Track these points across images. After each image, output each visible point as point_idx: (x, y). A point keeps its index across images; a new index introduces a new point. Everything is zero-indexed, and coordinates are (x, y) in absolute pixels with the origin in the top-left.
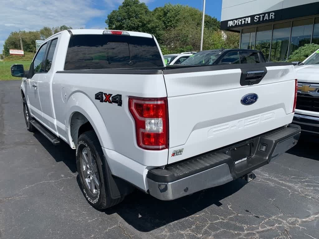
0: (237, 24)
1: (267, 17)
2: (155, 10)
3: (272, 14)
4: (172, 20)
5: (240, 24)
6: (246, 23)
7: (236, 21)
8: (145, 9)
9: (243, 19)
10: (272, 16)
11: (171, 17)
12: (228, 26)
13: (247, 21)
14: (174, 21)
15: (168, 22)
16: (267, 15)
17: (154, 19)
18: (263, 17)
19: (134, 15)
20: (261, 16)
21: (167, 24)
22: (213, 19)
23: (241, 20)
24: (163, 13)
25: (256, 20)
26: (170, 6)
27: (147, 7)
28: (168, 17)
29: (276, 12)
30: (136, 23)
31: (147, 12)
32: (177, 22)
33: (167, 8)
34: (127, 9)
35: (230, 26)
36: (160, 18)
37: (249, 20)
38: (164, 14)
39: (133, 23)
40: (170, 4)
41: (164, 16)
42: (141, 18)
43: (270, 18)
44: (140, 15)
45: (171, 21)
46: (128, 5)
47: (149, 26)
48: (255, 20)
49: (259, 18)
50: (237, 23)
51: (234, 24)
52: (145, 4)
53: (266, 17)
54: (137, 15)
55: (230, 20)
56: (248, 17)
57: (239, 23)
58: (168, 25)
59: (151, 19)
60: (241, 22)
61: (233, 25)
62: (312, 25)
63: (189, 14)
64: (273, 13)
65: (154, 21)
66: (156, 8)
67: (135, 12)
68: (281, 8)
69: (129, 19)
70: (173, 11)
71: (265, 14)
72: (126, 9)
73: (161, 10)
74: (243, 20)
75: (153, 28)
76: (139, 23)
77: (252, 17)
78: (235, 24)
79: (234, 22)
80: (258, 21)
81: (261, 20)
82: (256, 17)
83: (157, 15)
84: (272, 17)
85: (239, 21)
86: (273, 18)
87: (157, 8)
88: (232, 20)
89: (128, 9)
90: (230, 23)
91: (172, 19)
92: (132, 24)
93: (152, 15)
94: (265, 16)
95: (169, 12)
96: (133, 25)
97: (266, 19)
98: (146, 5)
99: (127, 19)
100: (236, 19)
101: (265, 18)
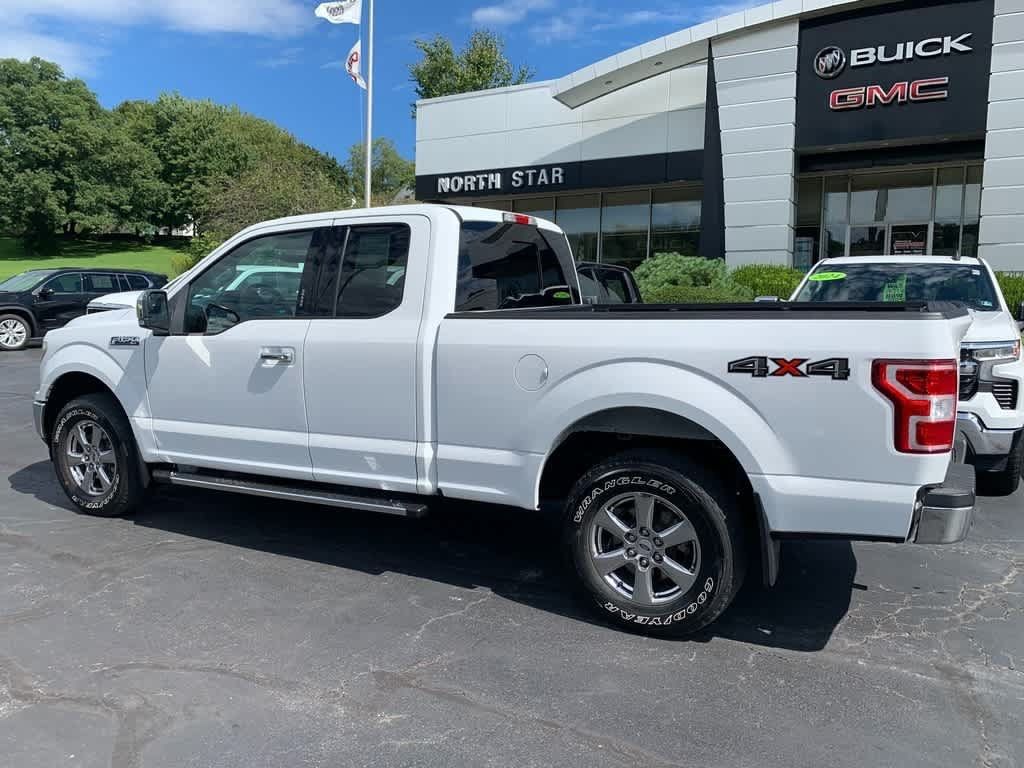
0: (466, 189)
1: (545, 177)
2: (122, 111)
3: (557, 172)
4: (188, 150)
5: (472, 188)
6: (490, 187)
7: (460, 181)
8: (88, 100)
9: (481, 177)
10: (558, 175)
11: (183, 139)
12: (440, 191)
13: (493, 184)
14: (195, 152)
15: (175, 154)
16: (543, 171)
17: (125, 138)
18: (536, 176)
19: (42, 115)
20: (530, 172)
21: (170, 159)
22: (323, 159)
23: (474, 179)
24: (155, 124)
25: (517, 182)
26: (179, 103)
27: (94, 94)
28: (174, 137)
29: (567, 167)
30: (53, 146)
31: (93, 111)
32: (206, 157)
33: (169, 108)
34: (15, 93)
35: (446, 190)
36: (146, 136)
37: (497, 181)
38: (157, 126)
39: (42, 143)
40: (177, 98)
41: (157, 133)
42: (73, 132)
43: (553, 182)
44: (67, 121)
45: (184, 152)
46: (18, 80)
47: (103, 158)
48: (513, 183)
49: (525, 178)
50: (463, 185)
51: (456, 187)
52: (84, 85)
53: (543, 178)
54: (56, 117)
55: (444, 176)
56: (494, 172)
57: (469, 186)
58: (174, 162)
59: (112, 138)
60: (477, 183)
61: (453, 189)
62: (647, 206)
63: (248, 137)
64: (560, 170)
65: (122, 144)
66: (124, 101)
67: (47, 107)
68: (578, 159)
69: (23, 127)
70: (188, 121)
71: (538, 168)
72: (9, 93)
73: (146, 111)
74: (481, 180)
75: (118, 167)
76: (67, 147)
77: (506, 173)
78: (459, 186)
79: (456, 181)
80: (522, 186)
81: (530, 183)
82: (517, 175)
83: (131, 128)
84: (557, 178)
85: (469, 180)
86: (560, 181)
87: (127, 104)
88: (451, 176)
89: (21, 94)
90: (445, 184)
91: (188, 144)
92: (35, 149)
93: (113, 124)
94: (538, 173)
95: (174, 123)
96: (42, 152)
97: (543, 183)
98: (91, 89)
99: (14, 129)
100: (462, 175)
101: (540, 180)
